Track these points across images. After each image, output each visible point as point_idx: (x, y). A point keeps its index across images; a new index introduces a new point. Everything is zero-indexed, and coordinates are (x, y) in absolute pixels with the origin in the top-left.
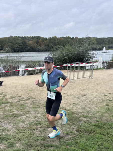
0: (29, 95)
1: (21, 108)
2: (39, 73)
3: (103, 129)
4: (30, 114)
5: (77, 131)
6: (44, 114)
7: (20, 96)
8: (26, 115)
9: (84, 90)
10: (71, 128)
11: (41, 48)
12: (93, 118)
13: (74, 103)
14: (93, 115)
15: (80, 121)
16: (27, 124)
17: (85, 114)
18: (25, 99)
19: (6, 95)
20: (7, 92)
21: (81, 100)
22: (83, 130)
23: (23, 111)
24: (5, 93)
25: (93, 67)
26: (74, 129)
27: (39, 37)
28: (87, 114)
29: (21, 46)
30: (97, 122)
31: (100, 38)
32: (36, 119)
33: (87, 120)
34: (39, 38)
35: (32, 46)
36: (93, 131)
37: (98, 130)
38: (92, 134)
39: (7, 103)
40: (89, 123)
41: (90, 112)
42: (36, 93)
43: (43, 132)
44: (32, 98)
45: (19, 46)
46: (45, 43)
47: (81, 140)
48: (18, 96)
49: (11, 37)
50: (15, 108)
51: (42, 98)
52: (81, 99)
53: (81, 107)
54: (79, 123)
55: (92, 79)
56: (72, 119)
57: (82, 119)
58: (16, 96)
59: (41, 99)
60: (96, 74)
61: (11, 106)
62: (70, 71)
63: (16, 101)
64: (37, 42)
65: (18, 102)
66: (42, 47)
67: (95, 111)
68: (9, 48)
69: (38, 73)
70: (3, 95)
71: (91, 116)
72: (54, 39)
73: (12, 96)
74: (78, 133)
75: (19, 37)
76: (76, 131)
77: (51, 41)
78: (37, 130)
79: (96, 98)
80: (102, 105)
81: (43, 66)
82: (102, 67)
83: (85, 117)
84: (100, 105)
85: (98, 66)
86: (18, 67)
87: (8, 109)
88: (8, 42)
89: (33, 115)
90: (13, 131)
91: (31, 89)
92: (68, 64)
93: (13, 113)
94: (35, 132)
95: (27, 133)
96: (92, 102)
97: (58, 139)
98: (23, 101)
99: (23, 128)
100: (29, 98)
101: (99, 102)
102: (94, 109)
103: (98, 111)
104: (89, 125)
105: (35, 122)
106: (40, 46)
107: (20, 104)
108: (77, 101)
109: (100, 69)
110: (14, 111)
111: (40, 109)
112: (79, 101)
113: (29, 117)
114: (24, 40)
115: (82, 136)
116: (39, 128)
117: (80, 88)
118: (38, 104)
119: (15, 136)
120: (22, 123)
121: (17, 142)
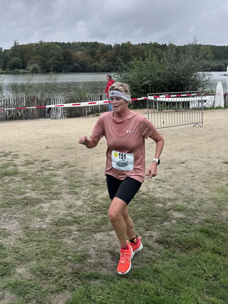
0: (65, 158)
1: (43, 187)
2: (91, 114)
3: (219, 241)
4: (60, 200)
5: (159, 242)
6: (90, 201)
7: (44, 161)
8: (50, 201)
9: (182, 150)
10: (147, 234)
11: (100, 65)
12: (198, 213)
13: (159, 178)
14: (199, 206)
15: (167, 218)
16: (49, 221)
17: (179, 203)
18: (54, 167)
19: (16, 156)
20: (20, 151)
21: (173, 173)
22: (173, 239)
23: (46, 192)
24: (16, 153)
25: (205, 103)
26: (152, 237)
27: (96, 43)
28: (185, 203)
29: (61, 60)
30: (207, 222)
31: (219, 47)
32: (72, 211)
33: (184, 217)
34: (95, 45)
35: (82, 62)
36: (197, 245)
37: (209, 242)
38: (195, 250)
39: (16, 173)
40: (188, 226)
41: (193, 200)
42: (78, 155)
43: (82, 242)
44: (69, 164)
45: (56, 61)
46: (107, 55)
47: (167, 264)
48: (40, 160)
49: (41, 43)
50: (29, 185)
51: (89, 165)
52: (173, 170)
53: (171, 188)
54: (166, 223)
55: (201, 129)
56: (151, 213)
57: (172, 214)
58: (37, 160)
59: (88, 168)
60: (208, 116)
61: (23, 181)
62: (156, 111)
63: (34, 170)
64: (92, 54)
65: (38, 173)
66: (103, 63)
67: (203, 196)
68: (36, 65)
69: (88, 114)
70: (9, 158)
71: (193, 208)
72: (126, 47)
73: (28, 161)
74: (161, 247)
75: (56, 43)
76: (156, 242)
77: (120, 51)
78: (71, 235)
79: (206, 169)
80: (220, 186)
81: (99, 99)
82: (223, 105)
83: (180, 210)
84: (215, 185)
85: (214, 102)
86: (49, 101)
87: (14, 186)
88: (35, 53)
89: (65, 203)
90: (16, 237)
91: (70, 145)
92: (150, 95)
93: (23, 196)
94: (65, 240)
95: (47, 244)
96: (197, 177)
97: (114, 260)
98: (50, 170)
99: (39, 230)
100: (63, 166)
101: (212, 176)
102: (201, 193)
103: (209, 197)
104: (188, 230)
105: (68, 218)
106: (97, 62)
107: (41, 176)
108: (166, 174)
109: (219, 108)
110: (28, 191)
111: (83, 190)
112: (170, 174)
113: (57, 206)
114: (67, 49)
115: (169, 256)
116: (75, 231)
117: (175, 146)
118: (80, 179)
119: (19, 248)
120: (39, 220)
121: (19, 264)
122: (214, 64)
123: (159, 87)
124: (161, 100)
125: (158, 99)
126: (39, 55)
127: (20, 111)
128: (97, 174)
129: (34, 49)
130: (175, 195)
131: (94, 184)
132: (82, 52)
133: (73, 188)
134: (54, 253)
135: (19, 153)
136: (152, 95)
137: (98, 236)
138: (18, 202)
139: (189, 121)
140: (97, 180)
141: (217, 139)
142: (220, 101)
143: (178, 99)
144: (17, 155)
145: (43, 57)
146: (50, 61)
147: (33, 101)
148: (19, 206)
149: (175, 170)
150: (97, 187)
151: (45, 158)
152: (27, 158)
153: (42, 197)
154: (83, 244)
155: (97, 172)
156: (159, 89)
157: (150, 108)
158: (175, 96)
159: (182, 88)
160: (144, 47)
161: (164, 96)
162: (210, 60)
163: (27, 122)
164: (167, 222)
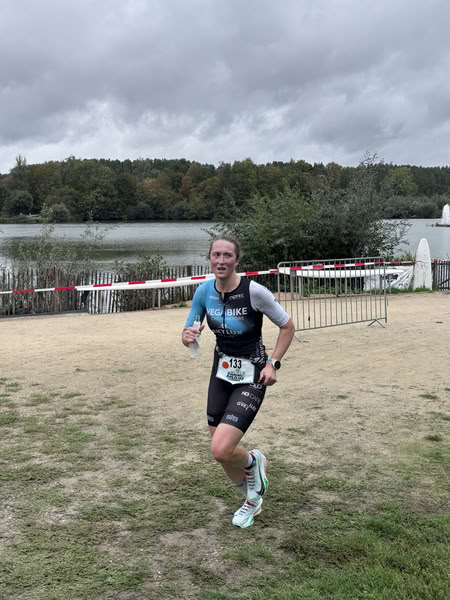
0: (112, 389)
1: (66, 446)
2: (169, 303)
3: (403, 544)
4: (99, 472)
5: (286, 548)
6: (158, 473)
7: (70, 396)
8: (79, 473)
9: (343, 373)
10: (264, 533)
11: (191, 206)
12: (365, 493)
13: (294, 427)
14: (369, 479)
15: (306, 503)
16: (73, 513)
17: (331, 474)
18: (91, 407)
19: (15, 387)
20: (23, 378)
21: (323, 416)
22: (314, 543)
23: (72, 457)
24: (15, 381)
25: (395, 281)
26: (272, 538)
27: (183, 161)
28: (343, 475)
29: (112, 197)
30: (382, 509)
32: (121, 492)
33: (339, 500)
34: (181, 165)
35: (155, 199)
36: (359, 552)
37: (383, 548)
38: (354, 563)
39: (14, 420)
40: (345, 517)
41: (358, 468)
42: (138, 384)
43: (137, 550)
44: (121, 402)
45: (103, 199)
46: (205, 185)
47: (298, 589)
48: (63, 395)
49: (72, 162)
50: (39, 444)
51: (160, 403)
52: (322, 411)
53: (318, 446)
54: (302, 513)
55: (384, 330)
56: (274, 495)
57: (317, 496)
58: (57, 395)
59: (156, 408)
60: (397, 307)
61: (26, 435)
63: (49, 414)
64: (176, 184)
65: (58, 420)
66: (196, 202)
67: (377, 461)
68: (62, 205)
69: (162, 305)
71: (358, 483)
72: (245, 169)
73: (39, 396)
74: (290, 558)
75: (102, 161)
76: (282, 548)
77: (231, 178)
78: (115, 538)
79: (387, 410)
80: (411, 440)
81: (186, 274)
82: (429, 285)
83: (330, 488)
84: (404, 439)
85: (413, 279)
86: (84, 278)
87: (8, 446)
88: (60, 182)
89: (107, 477)
90: (8, 543)
91: (123, 365)
92: (282, 266)
93: (25, 464)
94: (102, 548)
95: (67, 555)
96: (369, 423)
97: (196, 584)
98: (81, 413)
99: (54, 528)
100: (108, 405)
101: (399, 423)
102: (376, 454)
103: (390, 461)
104: (345, 525)
105: (112, 506)
106: (185, 200)
107: (63, 426)
108: (308, 420)
109: (423, 290)
110: (35, 454)
111: (144, 452)
112: (317, 418)
113: (92, 483)
114: (125, 174)
115: (305, 575)
116: (124, 530)
117: (330, 364)
118: (140, 430)
119: (11, 564)
120: (55, 509)
121: (11, 594)
122: (418, 203)
123: (304, 251)
124: (305, 274)
125: (299, 273)
126: (67, 186)
127: (26, 298)
128: (175, 421)
129: (57, 173)
130: (323, 459)
131: (166, 440)
132: (154, 180)
133: (126, 449)
134: (81, 572)
135: (20, 381)
136: (287, 265)
137: (170, 539)
138: (15, 476)
139: (359, 316)
140: (173, 431)
141: (414, 351)
142: (425, 277)
143: (338, 272)
144: (16, 385)
145: (77, 189)
146: (91, 197)
147: (52, 278)
148: (16, 484)
149: (328, 410)
150: (173, 444)
151: (73, 389)
152: (37, 391)
153: (64, 466)
154: (139, 555)
155: (175, 416)
156: (303, 254)
157: (282, 291)
158: (333, 266)
159: (349, 251)
160: (278, 169)
161: (311, 267)
162: (410, 197)
163: (40, 320)
164: (305, 510)
